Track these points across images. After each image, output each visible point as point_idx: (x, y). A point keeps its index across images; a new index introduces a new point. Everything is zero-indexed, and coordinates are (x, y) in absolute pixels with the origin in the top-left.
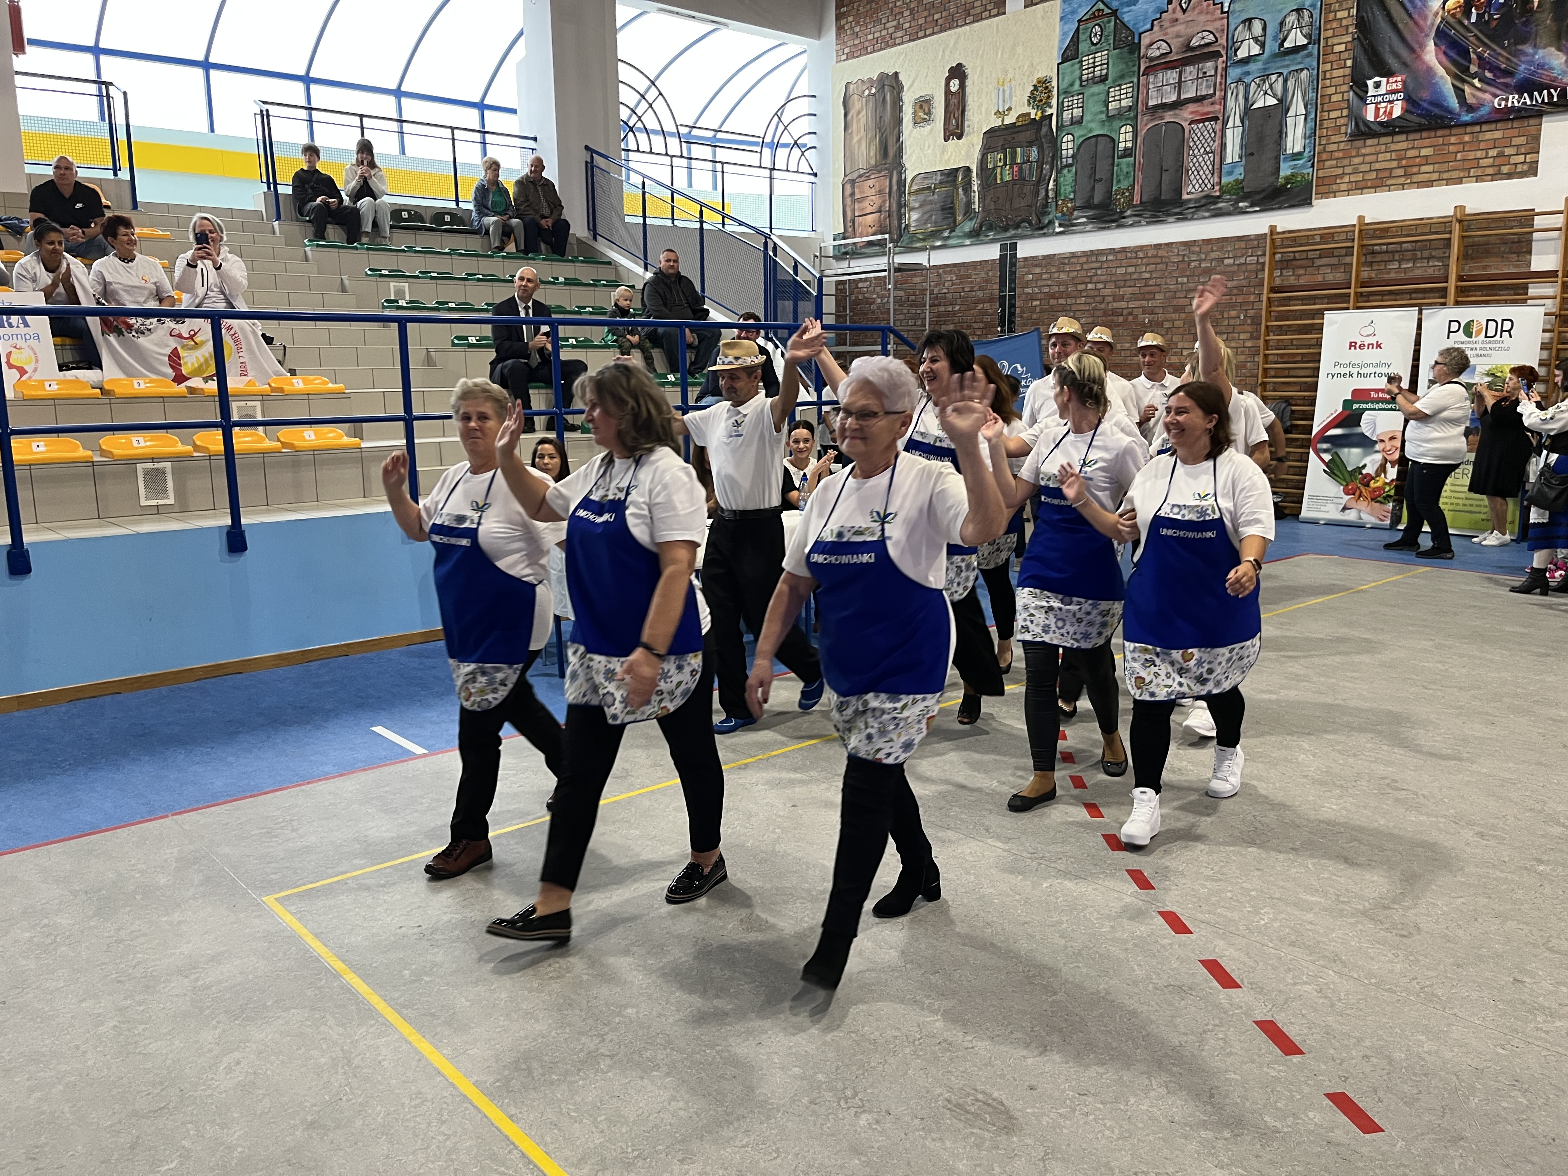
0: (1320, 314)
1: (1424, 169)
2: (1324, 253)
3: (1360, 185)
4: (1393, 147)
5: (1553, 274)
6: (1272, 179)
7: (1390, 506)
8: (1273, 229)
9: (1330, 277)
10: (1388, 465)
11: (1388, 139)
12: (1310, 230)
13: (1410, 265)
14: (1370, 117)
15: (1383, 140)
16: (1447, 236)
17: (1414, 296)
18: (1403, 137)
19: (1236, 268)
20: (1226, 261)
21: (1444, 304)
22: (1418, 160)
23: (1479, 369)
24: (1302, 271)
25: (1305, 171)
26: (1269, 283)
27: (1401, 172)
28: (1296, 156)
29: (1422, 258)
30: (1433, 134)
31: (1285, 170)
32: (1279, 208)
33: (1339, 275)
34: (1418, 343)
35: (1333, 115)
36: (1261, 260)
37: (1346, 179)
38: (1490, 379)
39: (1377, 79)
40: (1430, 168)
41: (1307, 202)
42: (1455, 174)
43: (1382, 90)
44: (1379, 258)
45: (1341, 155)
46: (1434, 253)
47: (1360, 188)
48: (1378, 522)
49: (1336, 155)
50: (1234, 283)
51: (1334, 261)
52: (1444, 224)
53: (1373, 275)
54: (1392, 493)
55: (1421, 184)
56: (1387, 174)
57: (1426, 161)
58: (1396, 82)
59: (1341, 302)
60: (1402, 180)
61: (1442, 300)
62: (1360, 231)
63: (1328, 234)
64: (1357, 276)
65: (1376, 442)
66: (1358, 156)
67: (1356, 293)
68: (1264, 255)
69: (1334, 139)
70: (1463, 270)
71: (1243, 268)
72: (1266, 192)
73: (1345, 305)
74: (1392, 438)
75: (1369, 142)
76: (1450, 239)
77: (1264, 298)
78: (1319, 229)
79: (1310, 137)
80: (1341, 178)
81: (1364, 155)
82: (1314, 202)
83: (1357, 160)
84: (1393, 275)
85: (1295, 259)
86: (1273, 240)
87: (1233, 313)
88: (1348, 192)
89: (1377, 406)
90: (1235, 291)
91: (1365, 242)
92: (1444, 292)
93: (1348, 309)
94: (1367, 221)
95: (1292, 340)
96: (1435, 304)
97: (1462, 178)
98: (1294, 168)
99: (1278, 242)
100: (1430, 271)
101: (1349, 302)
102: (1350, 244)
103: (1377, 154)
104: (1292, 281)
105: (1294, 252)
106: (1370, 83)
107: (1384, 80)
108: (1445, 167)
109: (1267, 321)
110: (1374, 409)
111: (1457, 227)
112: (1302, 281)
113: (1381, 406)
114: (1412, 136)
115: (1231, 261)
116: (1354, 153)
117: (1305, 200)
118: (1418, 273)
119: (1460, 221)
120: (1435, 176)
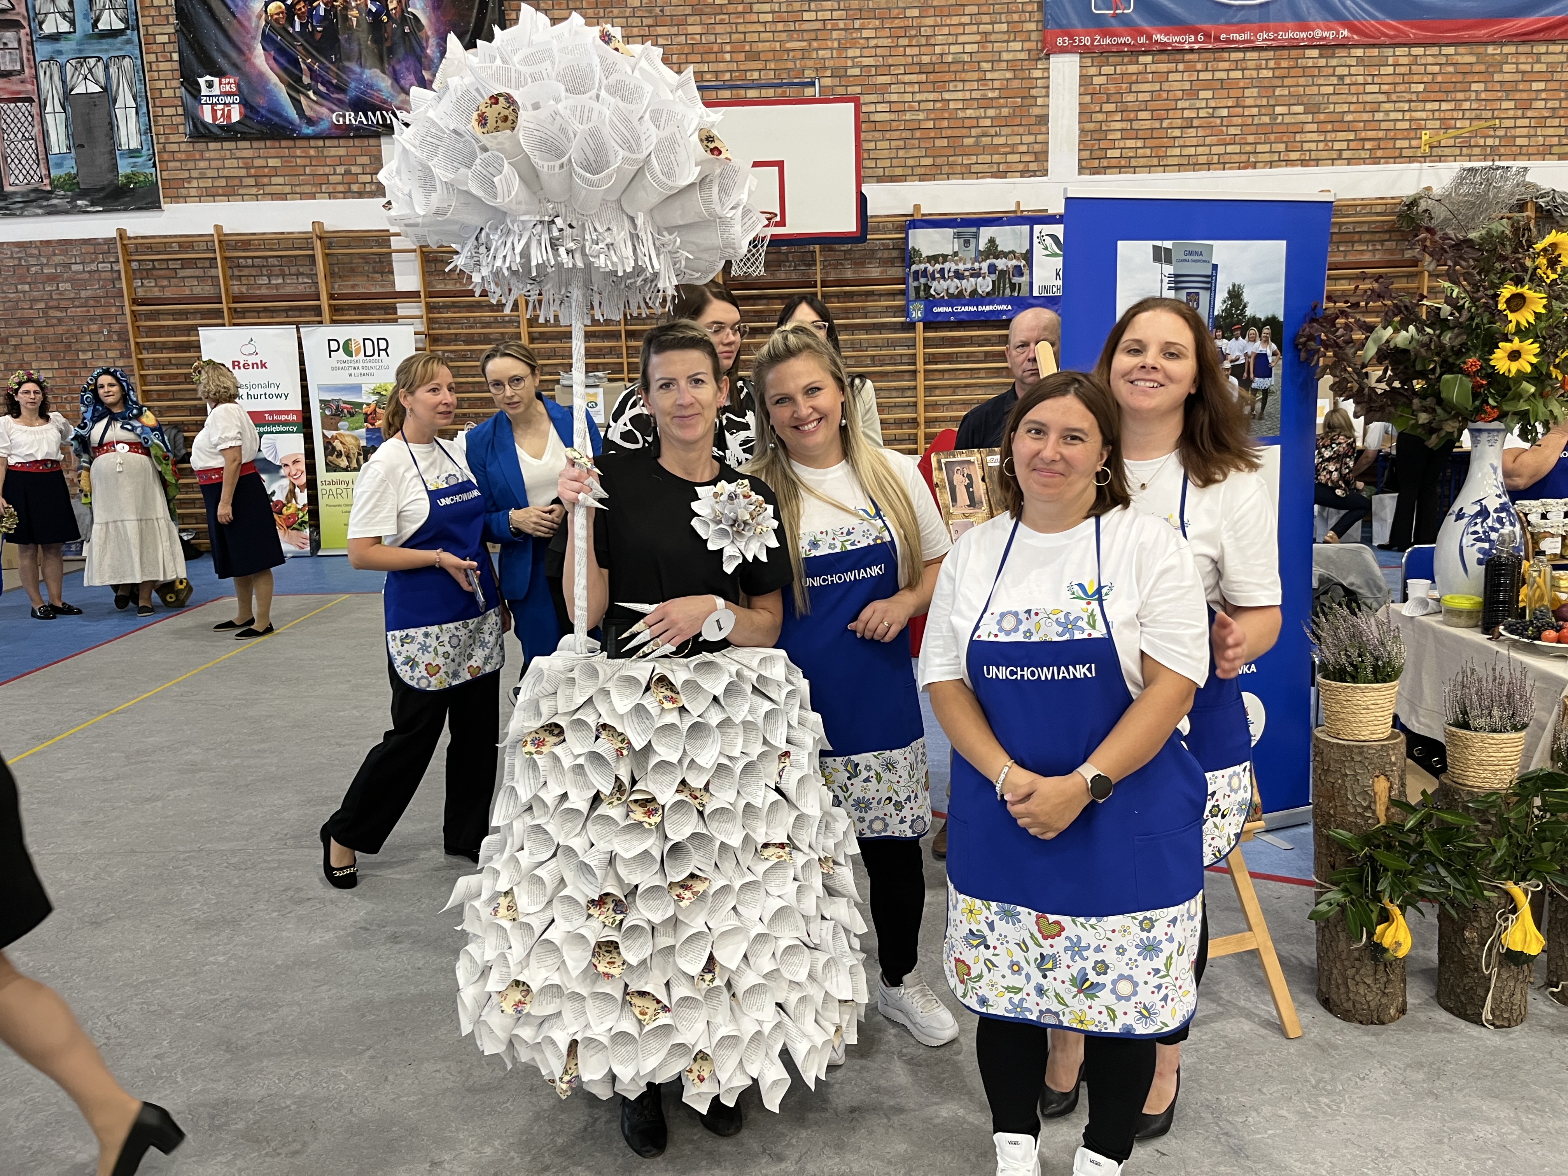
0: (194, 329)
1: (275, 180)
2: (186, 263)
3: (210, 192)
4: (238, 154)
5: (415, 295)
6: (110, 176)
7: (307, 532)
8: (121, 233)
9: (197, 290)
10: (297, 490)
11: (232, 145)
12: (165, 237)
13: (280, 281)
14: (208, 118)
15: (226, 145)
16: (310, 252)
17: (290, 313)
18: (247, 144)
19: (87, 276)
20: (75, 268)
21: (321, 322)
22: (266, 170)
23: (365, 388)
24: (165, 283)
25: (147, 171)
26: (129, 294)
27: (252, 181)
28: (133, 153)
29: (290, 274)
30: (277, 144)
31: (124, 168)
32: (125, 210)
33: (208, 288)
34: (302, 362)
35: (168, 111)
36: (116, 268)
37: (195, 183)
38: (376, 398)
39: (208, 78)
40: (280, 180)
41: (155, 205)
42: (307, 189)
43: (216, 91)
44: (246, 272)
45: (183, 157)
46: (301, 270)
47: (210, 194)
48: (298, 549)
49: (179, 156)
50: (89, 293)
51: (198, 272)
52: (304, 241)
53: (244, 289)
54: (306, 518)
55: (275, 196)
56: (236, 182)
57: (276, 172)
58: (229, 84)
59: (214, 318)
60: (254, 190)
61: (319, 319)
62: (220, 242)
63: (186, 243)
64: (227, 290)
65: (280, 467)
66: (202, 159)
67: (229, 309)
68: (117, 262)
69: (173, 138)
70: (333, 288)
71: (96, 276)
72: (107, 191)
73: (220, 321)
74: (295, 462)
75: (212, 145)
76: (313, 256)
77: (127, 311)
78: (175, 236)
79: (146, 133)
80: (189, 182)
81: (209, 160)
82: (164, 206)
83: (202, 164)
84: (264, 291)
85: (154, 268)
86: (124, 245)
87: (94, 328)
88: (200, 198)
89: (274, 429)
90: (92, 302)
91: (228, 254)
92: (318, 311)
93: (224, 325)
94: (226, 231)
95: (170, 358)
96: (313, 322)
97: (315, 193)
98: (134, 165)
99: (131, 248)
100: (301, 288)
101: (223, 318)
102: (212, 255)
103: (223, 159)
104: (157, 293)
105: (153, 261)
106: (201, 81)
107: (216, 80)
108: (295, 180)
109: (135, 337)
110: (272, 433)
111: (318, 244)
112: (168, 293)
113: (277, 428)
114: (256, 144)
115: (79, 267)
116: (197, 157)
117: (153, 202)
118: (289, 290)
119: (320, 238)
120: (288, 189)
